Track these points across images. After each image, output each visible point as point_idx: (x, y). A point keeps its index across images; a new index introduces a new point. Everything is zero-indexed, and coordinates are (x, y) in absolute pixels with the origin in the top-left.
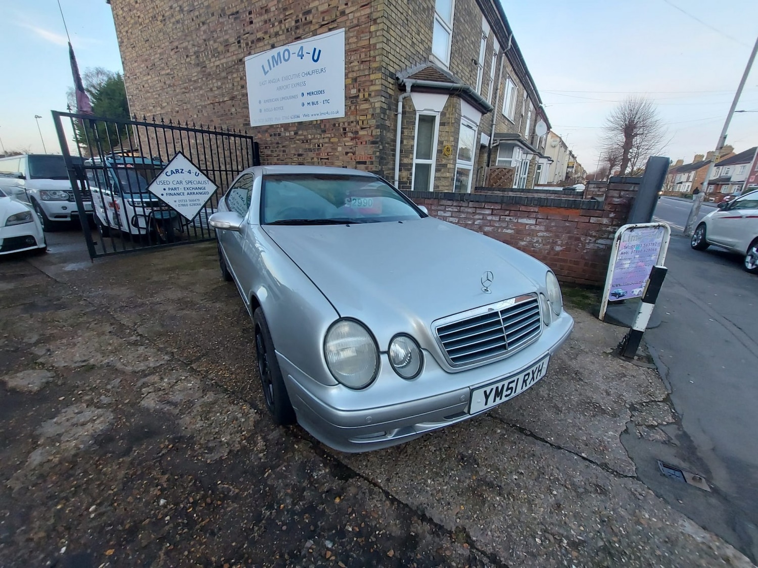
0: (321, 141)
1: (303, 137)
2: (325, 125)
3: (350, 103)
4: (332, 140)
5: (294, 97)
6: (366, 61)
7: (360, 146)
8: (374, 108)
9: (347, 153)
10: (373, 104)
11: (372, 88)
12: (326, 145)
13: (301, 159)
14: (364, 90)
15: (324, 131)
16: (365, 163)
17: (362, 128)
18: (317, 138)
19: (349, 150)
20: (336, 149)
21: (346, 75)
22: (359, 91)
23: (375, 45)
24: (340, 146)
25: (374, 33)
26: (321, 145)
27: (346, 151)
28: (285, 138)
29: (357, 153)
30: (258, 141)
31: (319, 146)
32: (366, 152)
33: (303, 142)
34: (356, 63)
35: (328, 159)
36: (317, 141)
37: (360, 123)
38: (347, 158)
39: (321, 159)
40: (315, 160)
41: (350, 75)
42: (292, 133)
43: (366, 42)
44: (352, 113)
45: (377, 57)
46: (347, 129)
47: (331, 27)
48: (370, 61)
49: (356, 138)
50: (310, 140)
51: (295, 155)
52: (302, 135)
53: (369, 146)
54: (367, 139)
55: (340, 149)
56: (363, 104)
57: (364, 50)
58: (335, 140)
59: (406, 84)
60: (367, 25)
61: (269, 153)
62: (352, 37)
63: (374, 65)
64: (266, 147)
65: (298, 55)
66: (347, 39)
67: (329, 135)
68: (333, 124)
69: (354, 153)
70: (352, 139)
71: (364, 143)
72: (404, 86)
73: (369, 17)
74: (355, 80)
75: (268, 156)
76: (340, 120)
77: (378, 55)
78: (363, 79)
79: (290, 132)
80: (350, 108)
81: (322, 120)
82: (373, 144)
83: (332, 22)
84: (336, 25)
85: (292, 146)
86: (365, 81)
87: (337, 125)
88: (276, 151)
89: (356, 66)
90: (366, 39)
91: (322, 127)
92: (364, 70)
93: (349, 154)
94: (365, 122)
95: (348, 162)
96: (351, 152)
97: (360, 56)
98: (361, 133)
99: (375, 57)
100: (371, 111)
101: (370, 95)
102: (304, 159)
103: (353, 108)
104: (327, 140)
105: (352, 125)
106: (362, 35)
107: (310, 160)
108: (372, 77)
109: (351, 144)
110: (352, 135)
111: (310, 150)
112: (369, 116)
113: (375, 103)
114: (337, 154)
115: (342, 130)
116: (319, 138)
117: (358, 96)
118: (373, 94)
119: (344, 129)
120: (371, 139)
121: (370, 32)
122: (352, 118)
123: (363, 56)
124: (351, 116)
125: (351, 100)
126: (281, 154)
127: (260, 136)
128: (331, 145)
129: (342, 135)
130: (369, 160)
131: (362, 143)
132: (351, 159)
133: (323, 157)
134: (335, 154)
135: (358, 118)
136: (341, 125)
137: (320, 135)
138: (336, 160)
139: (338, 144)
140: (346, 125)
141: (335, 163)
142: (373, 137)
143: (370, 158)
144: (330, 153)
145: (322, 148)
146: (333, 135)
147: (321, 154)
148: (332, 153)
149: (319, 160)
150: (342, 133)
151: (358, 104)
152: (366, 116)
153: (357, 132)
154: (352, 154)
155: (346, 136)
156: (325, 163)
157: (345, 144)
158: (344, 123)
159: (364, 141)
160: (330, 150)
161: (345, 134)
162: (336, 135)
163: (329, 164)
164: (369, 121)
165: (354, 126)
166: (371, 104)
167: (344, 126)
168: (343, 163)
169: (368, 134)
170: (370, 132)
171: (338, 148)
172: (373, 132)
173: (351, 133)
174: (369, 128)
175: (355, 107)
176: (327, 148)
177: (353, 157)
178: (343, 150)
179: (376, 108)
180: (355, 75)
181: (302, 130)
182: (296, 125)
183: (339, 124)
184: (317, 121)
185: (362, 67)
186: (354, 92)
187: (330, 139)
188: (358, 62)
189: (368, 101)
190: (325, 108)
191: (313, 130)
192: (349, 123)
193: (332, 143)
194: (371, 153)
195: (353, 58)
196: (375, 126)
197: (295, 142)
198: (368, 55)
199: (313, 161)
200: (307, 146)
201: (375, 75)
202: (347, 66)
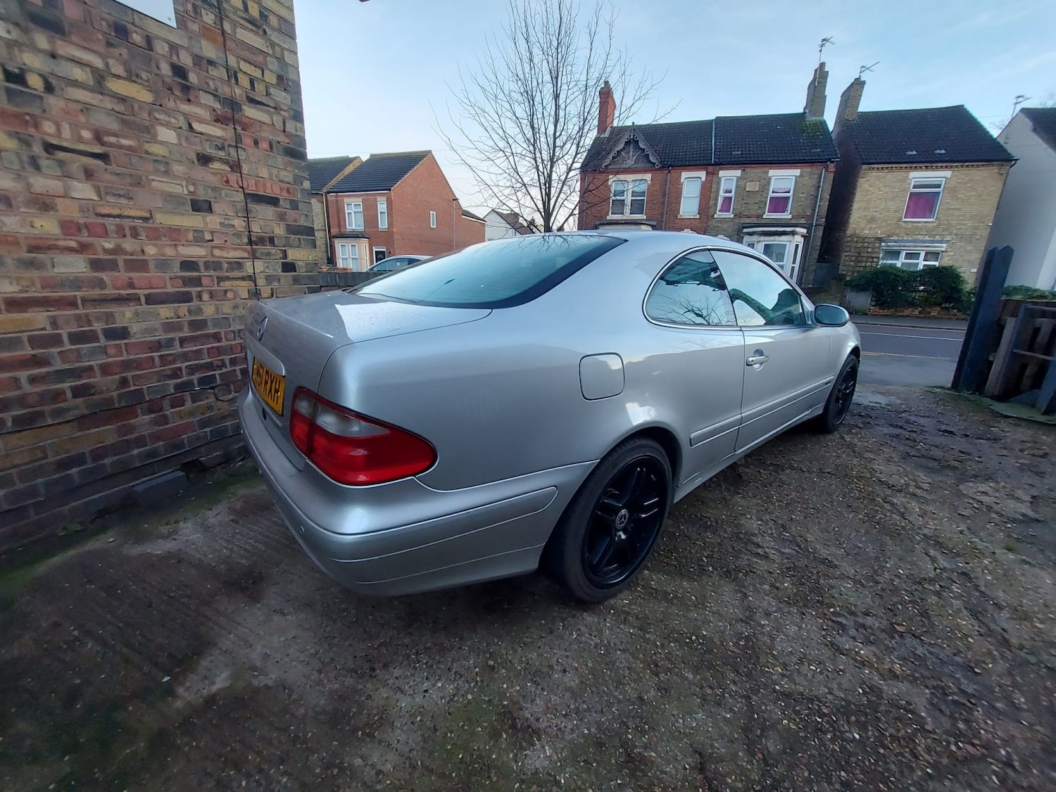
4: (115, 86)
7: (253, 151)
8: (283, 64)
9: (204, 160)
10: (278, 49)
11: (268, 2)
12: (78, 94)
15: (53, 26)
16: (273, 201)
17: (252, 101)
19: (210, 151)
20: (147, 131)
24: (167, 125)
26: (35, 81)
27: (199, 148)
29: (245, 168)
31: (15, 78)
32: (275, 171)
37: (244, 81)
38: (204, 175)
39: (50, 148)
44: (206, 32)
46: (193, 78)
49: (234, 120)
53: (281, 160)
54: (267, 134)
55: (167, 135)
56: (244, 27)
67: (98, 62)
69: (236, 166)
70: (218, 120)
71: (265, 145)
76: (154, 30)
80: (196, 10)
82: (293, 157)
87: (137, 38)
93: (216, 165)
94: (260, 88)
95: (214, 189)
96: (221, 160)
98: (250, 112)
100: (274, 65)
101: (264, 17)
103: (208, 17)
104: (79, 74)
105: (214, 72)
109: (218, 132)
110: (217, 106)
112: (271, 78)
113: (283, 49)
114: (155, 149)
115: (166, 69)
118: (273, 20)
119: (179, 71)
120: (281, 138)
122: (208, 50)
124: (204, 43)
128: (108, 104)
129: (170, 89)
130: (285, 194)
131: (256, 143)
132: (227, 182)
133: (65, 144)
134: (147, 147)
135: (232, 61)
136: (161, 48)
137: (11, 27)
138: (156, 171)
139: (157, 116)
140: (186, 60)
141: (154, 184)
142: (287, 136)
143: (288, 192)
144: (115, 135)
145: (51, 100)
146: (118, 69)
147: (49, 127)
148: (125, 137)
149: (37, 149)
150: (168, 80)
151: (226, 16)
152: (261, 72)
153: (233, 105)
154: (228, 168)
155: (191, 98)
156: (89, 174)
157: (190, 125)
158: (174, 48)
159: (265, 139)
160: (114, 126)
161: (186, 89)
162: (137, 76)
163: (113, 178)
164: (272, 90)
165: (221, 79)
166: (273, 45)
167: (175, 58)
168: (191, 188)
169: (273, 124)
170: (278, 120)
171: (158, 128)
172: (287, 124)
173: (211, 97)
174: (275, 108)
175: (218, 22)
176: (86, 108)
177: (233, 178)
178: (184, 144)
179: (286, 65)
183: (149, 42)
187: (99, 78)
189: (261, 32)
192: (198, 61)
193: (121, 99)
194: (291, 180)
196: (292, 113)
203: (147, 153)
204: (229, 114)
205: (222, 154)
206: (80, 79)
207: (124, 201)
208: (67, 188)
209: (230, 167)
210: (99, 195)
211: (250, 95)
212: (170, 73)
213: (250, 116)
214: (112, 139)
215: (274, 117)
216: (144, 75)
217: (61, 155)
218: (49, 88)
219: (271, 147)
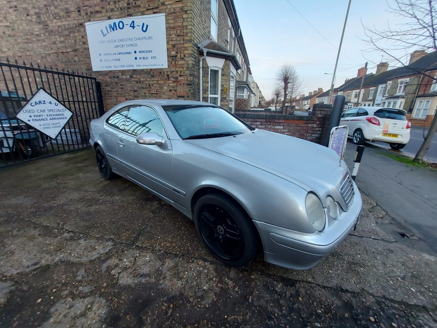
0: (151, 82)
1: (137, 79)
2: (153, 73)
3: (171, 60)
4: (159, 82)
5: (129, 53)
6: (181, 35)
7: (179, 87)
8: (188, 64)
9: (170, 91)
10: (187, 61)
11: (186, 52)
12: (155, 85)
13: (136, 94)
14: (180, 52)
15: (153, 76)
16: (183, 97)
17: (180, 76)
18: (148, 81)
19: (172, 89)
20: (162, 88)
21: (168, 42)
22: (177, 53)
23: (187, 26)
25: (185, 20)
26: (151, 85)
27: (170, 89)
28: (123, 80)
29: (178, 90)
30: (100, 81)
31: (149, 85)
32: (184, 90)
33: (137, 83)
34: (174, 36)
35: (157, 94)
36: (148, 82)
37: (179, 72)
38: (170, 93)
39: (152, 94)
40: (148, 94)
41: (170, 43)
42: (128, 76)
43: (181, 24)
44: (173, 66)
45: (188, 34)
46: (170, 76)
47: (155, 11)
48: (183, 35)
49: (176, 81)
50: (143, 81)
51: (131, 91)
52: (135, 78)
53: (186, 87)
54: (184, 82)
55: (165, 88)
56: (180, 61)
57: (179, 28)
58: (162, 82)
59: (204, 51)
60: (180, 14)
61: (109, 89)
62: (171, 19)
63: (186, 38)
64: (107, 86)
65: (131, 26)
66: (167, 20)
67: (157, 79)
68: (160, 72)
69: (176, 91)
70: (174, 82)
71: (182, 85)
72: (203, 52)
73: (181, 9)
74: (174, 46)
75: (108, 91)
76: (165, 70)
77: (189, 33)
78: (180, 46)
79: (126, 75)
80: (171, 63)
81: (151, 70)
82: (189, 85)
83: (155, 8)
84: (158, 11)
85: (128, 85)
86: (181, 48)
87: (162, 73)
88: (115, 88)
89: (174, 38)
90: (181, 22)
91: (152, 73)
92: (180, 40)
93: (172, 91)
94: (182, 72)
95: (172, 96)
96: (173, 90)
97: (177, 32)
98: (180, 78)
99: (187, 33)
100: (186, 66)
101: (184, 56)
102: (139, 93)
103: (173, 63)
104: (155, 82)
105: (173, 73)
106: (177, 19)
107: (143, 94)
108: (186, 45)
109: (173, 85)
110: (174, 80)
111: (143, 88)
112: (185, 69)
113: (188, 61)
114: (164, 91)
115: (166, 76)
116: (149, 81)
117: (177, 56)
118: (187, 55)
119: (168, 76)
120: (186, 82)
121: (183, 18)
122: (173, 69)
123: (179, 32)
125: (172, 58)
126: (120, 90)
127: (101, 77)
128: (158, 85)
129: (166, 79)
130: (186, 95)
131: (180, 84)
134: (162, 91)
135: (177, 69)
137: (150, 79)
138: (163, 95)
139: (164, 85)
140: (169, 73)
143: (187, 94)
145: (152, 87)
146: (160, 79)
147: (152, 91)
149: (151, 95)
151: (177, 60)
152: (183, 69)
153: (177, 78)
155: (169, 80)
157: (169, 85)
158: (167, 72)
160: (158, 89)
161: (169, 78)
164: (185, 72)
165: (175, 74)
168: (168, 97)
170: (186, 78)
173: (173, 78)
174: (185, 75)
175: (175, 63)
176: (156, 87)
177: (175, 93)
178: (168, 89)
179: (189, 64)
180: (174, 43)
181: (136, 75)
182: (131, 71)
183: (164, 72)
184: (147, 69)
185: (178, 38)
186: (173, 53)
187: (157, 81)
188: (176, 35)
189: (183, 60)
190: (153, 62)
191: (144, 75)
192: (171, 72)
193: (160, 84)
194: (188, 91)
195: (172, 32)
196: (189, 75)
197: (131, 83)
198: (182, 32)
199: (145, 95)
200: (140, 85)
201: (187, 44)
202: (168, 37)
204: (176, 80)
205: (173, 89)
216: (163, 79)
217: (153, 95)
218: (152, 86)
219: (184, 84)
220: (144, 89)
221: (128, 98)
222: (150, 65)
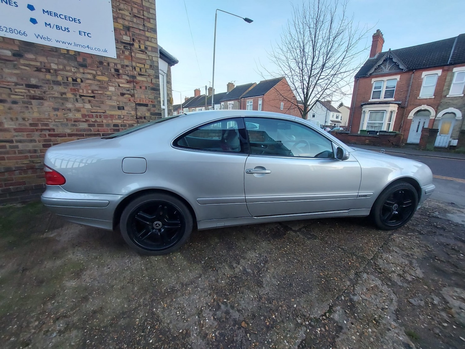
0: (79, 76)
1: (38, 64)
2: (84, 60)
3: (122, 47)
4: (98, 78)
6: (139, 17)
7: (139, 90)
8: (152, 61)
9: (123, 94)
10: (150, 57)
11: (148, 43)
12: (89, 81)
13: (34, 92)
14: (139, 41)
15: (84, 66)
16: (146, 105)
17: (140, 75)
19: (125, 92)
20: (106, 88)
21: (115, 19)
22: (133, 40)
23: (148, 9)
24: (112, 86)
26: (79, 80)
27: (121, 92)
29: (136, 96)
31: (75, 80)
32: (147, 96)
33: (38, 70)
34: (127, 13)
35: (94, 97)
36: (70, 74)
37: (138, 69)
39: (81, 96)
40: (69, 95)
41: (120, 21)
42: (8, 53)
44: (126, 58)
45: (151, 20)
46: (121, 71)
48: (143, 19)
49: (133, 82)
50: (56, 70)
51: (16, 84)
52: (31, 60)
53: (149, 92)
54: (146, 85)
55: (112, 89)
56: (139, 53)
57: (136, 6)
58: (105, 79)
63: (147, 25)
67: (94, 72)
68: (100, 61)
69: (133, 96)
70: (128, 82)
71: (144, 88)
74: (128, 28)
76: (110, 60)
78: (138, 32)
80: (123, 52)
81: (79, 53)
82: (154, 90)
85: (6, 71)
86: (139, 35)
87: (105, 64)
89: (127, 16)
91: (80, 60)
92: (138, 24)
93: (126, 96)
94: (143, 70)
95: (125, 103)
96: (128, 94)
97: (132, 10)
98: (139, 78)
100: (149, 62)
101: (146, 48)
102: (44, 92)
103: (127, 53)
104: (89, 76)
105: (128, 68)
107: (57, 95)
108: (148, 34)
109: (128, 86)
110: (128, 78)
111: (58, 83)
112: (147, 66)
113: (152, 57)
114: (108, 93)
115: (113, 70)
116: (72, 71)
117: (133, 45)
118: (149, 49)
119: (117, 70)
120: (150, 85)
122: (126, 62)
123: (135, 11)
124: (125, 61)
128: (96, 83)
129: (114, 76)
130: (150, 103)
131: (141, 87)
132: (130, 100)
133: (84, 95)
134: (105, 93)
135: (134, 64)
136: (112, 65)
137: (75, 68)
138: (108, 99)
139: (109, 84)
140: (119, 67)
141: (107, 103)
142: (152, 84)
143: (152, 102)
144: (97, 91)
145: (82, 84)
146: (99, 73)
147: (81, 91)
148: (100, 91)
149: (78, 97)
150: (113, 73)
151: (133, 51)
152: (144, 65)
153: (134, 77)
154: (130, 96)
155: (120, 77)
156: (90, 102)
157: (119, 85)
158: (116, 64)
159: (144, 86)
160: (97, 88)
161: (118, 75)
162: (104, 74)
163: (96, 102)
164: (147, 70)
165: (130, 71)
166: (149, 56)
167: (116, 67)
168: (118, 103)
169: (147, 81)
170: (149, 80)
171: (109, 87)
172: (153, 80)
173: (126, 76)
174: (148, 76)
175: (130, 54)
176: (90, 85)
177: (132, 99)
178: (117, 91)
179: (154, 61)
180: (126, 23)
181: (36, 54)
182: (17, 43)
183: (108, 64)
184: (68, 51)
185: (135, 20)
186: (126, 39)
187: (94, 76)
188: (130, 14)
189: (145, 53)
190: (84, 41)
191: (60, 60)
192: (123, 66)
193: (99, 81)
194: (153, 98)
195: (122, 6)
196: (155, 76)
197: (15, 67)
198: (142, 14)
199: (64, 96)
200: (48, 77)
201: (150, 33)
202: (115, 10)
203: (105, 94)
204: (132, 80)
205: (128, 92)
206: (89, 77)
207: (98, 108)
208: (84, 106)
209: (131, 96)
210: (92, 107)
211: (140, 73)
212: (114, 71)
213: (139, 79)
214: (96, 92)
215: (148, 79)
216: (106, 73)
217: (83, 97)
218: (82, 81)
219: (146, 88)
220: (60, 85)
221: (9, 100)
222: (76, 45)
